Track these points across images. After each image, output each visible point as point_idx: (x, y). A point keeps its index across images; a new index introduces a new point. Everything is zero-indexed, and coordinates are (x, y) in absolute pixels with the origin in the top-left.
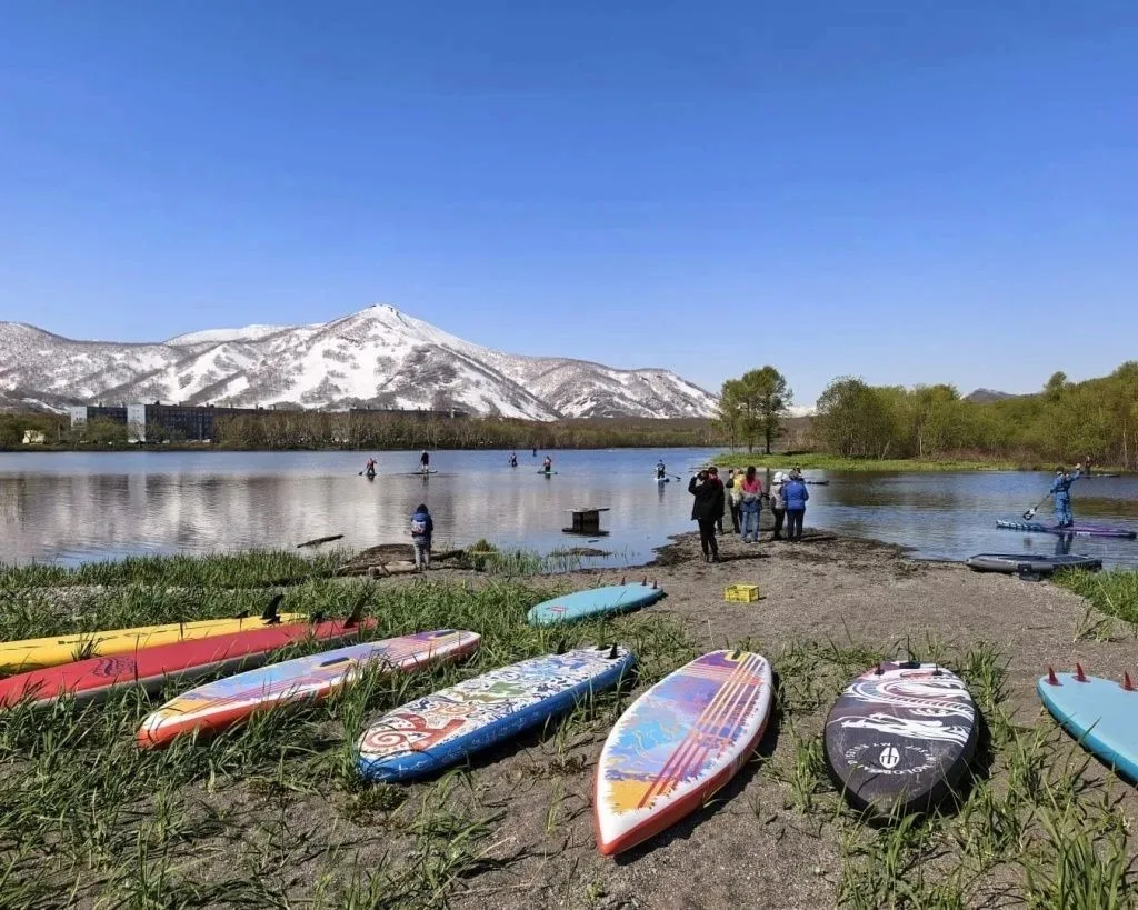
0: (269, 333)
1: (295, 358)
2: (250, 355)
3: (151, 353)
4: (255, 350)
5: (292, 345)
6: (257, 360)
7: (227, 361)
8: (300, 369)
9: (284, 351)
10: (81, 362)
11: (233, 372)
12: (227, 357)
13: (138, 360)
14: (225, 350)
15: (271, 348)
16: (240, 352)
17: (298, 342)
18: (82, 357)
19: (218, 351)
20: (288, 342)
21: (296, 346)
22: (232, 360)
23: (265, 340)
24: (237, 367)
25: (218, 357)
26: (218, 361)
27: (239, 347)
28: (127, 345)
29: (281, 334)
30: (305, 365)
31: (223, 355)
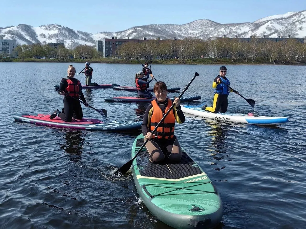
0: (292, 14)
1: (300, 24)
2: (282, 24)
3: (245, 27)
4: (284, 22)
5: (300, 18)
6: (284, 26)
7: (271, 27)
8: (301, 29)
9: (297, 22)
10: (221, 32)
11: (273, 31)
12: (272, 26)
13: (240, 29)
14: (271, 23)
15: (291, 20)
16: (278, 23)
17: (303, 17)
18: (222, 30)
19: (269, 23)
20: (299, 17)
21: (302, 19)
22: (273, 27)
23: (290, 17)
24: (275, 29)
25: (268, 26)
26: (268, 28)
27: (277, 21)
28: (237, 24)
29: (297, 14)
30: (303, 27)
31: (270, 25)
